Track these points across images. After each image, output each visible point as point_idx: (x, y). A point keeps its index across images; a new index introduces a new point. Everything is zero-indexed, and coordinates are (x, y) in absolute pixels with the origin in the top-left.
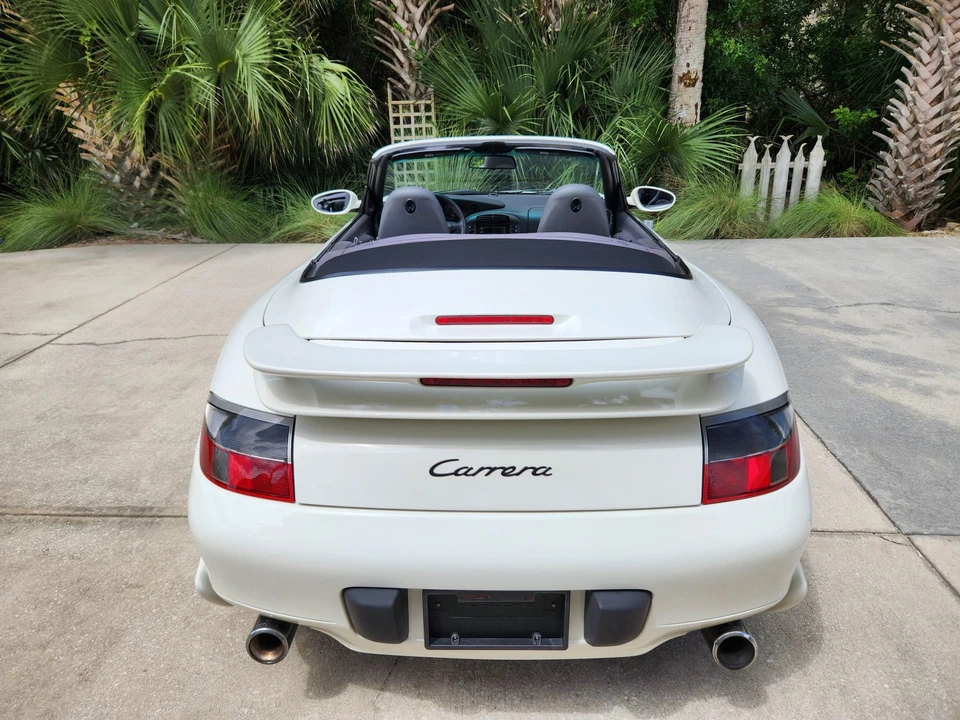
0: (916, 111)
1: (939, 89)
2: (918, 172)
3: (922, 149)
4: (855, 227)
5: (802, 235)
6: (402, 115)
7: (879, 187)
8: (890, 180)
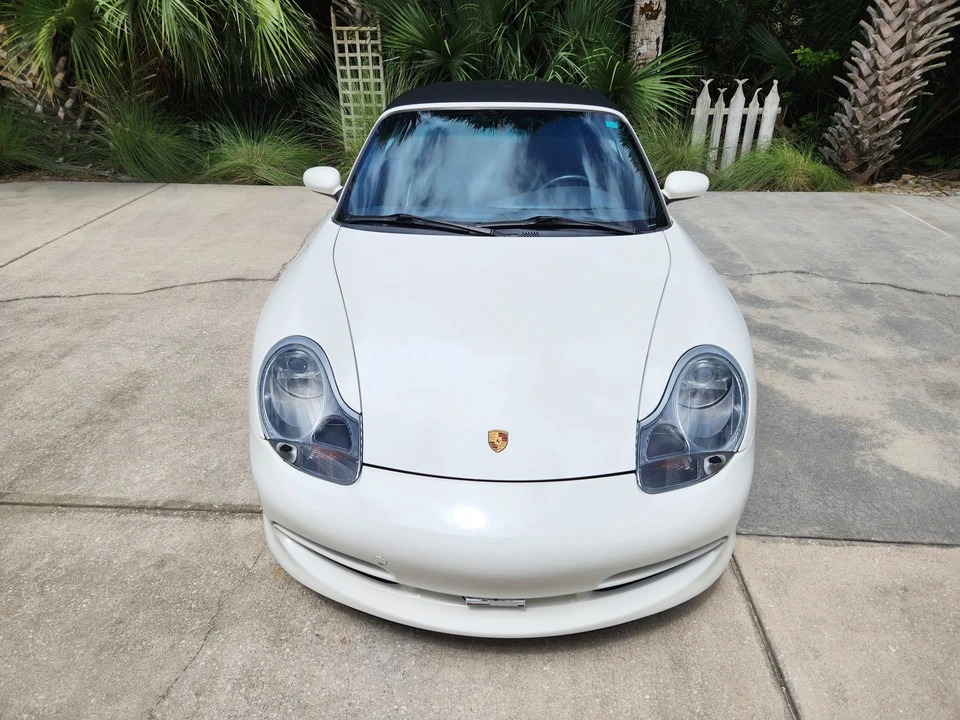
0: (877, 56)
1: (901, 33)
2: (874, 123)
3: (881, 97)
4: (801, 180)
5: (748, 188)
6: (346, 42)
7: (836, 135)
8: (847, 128)
